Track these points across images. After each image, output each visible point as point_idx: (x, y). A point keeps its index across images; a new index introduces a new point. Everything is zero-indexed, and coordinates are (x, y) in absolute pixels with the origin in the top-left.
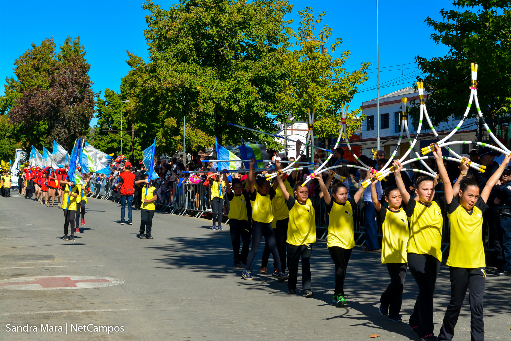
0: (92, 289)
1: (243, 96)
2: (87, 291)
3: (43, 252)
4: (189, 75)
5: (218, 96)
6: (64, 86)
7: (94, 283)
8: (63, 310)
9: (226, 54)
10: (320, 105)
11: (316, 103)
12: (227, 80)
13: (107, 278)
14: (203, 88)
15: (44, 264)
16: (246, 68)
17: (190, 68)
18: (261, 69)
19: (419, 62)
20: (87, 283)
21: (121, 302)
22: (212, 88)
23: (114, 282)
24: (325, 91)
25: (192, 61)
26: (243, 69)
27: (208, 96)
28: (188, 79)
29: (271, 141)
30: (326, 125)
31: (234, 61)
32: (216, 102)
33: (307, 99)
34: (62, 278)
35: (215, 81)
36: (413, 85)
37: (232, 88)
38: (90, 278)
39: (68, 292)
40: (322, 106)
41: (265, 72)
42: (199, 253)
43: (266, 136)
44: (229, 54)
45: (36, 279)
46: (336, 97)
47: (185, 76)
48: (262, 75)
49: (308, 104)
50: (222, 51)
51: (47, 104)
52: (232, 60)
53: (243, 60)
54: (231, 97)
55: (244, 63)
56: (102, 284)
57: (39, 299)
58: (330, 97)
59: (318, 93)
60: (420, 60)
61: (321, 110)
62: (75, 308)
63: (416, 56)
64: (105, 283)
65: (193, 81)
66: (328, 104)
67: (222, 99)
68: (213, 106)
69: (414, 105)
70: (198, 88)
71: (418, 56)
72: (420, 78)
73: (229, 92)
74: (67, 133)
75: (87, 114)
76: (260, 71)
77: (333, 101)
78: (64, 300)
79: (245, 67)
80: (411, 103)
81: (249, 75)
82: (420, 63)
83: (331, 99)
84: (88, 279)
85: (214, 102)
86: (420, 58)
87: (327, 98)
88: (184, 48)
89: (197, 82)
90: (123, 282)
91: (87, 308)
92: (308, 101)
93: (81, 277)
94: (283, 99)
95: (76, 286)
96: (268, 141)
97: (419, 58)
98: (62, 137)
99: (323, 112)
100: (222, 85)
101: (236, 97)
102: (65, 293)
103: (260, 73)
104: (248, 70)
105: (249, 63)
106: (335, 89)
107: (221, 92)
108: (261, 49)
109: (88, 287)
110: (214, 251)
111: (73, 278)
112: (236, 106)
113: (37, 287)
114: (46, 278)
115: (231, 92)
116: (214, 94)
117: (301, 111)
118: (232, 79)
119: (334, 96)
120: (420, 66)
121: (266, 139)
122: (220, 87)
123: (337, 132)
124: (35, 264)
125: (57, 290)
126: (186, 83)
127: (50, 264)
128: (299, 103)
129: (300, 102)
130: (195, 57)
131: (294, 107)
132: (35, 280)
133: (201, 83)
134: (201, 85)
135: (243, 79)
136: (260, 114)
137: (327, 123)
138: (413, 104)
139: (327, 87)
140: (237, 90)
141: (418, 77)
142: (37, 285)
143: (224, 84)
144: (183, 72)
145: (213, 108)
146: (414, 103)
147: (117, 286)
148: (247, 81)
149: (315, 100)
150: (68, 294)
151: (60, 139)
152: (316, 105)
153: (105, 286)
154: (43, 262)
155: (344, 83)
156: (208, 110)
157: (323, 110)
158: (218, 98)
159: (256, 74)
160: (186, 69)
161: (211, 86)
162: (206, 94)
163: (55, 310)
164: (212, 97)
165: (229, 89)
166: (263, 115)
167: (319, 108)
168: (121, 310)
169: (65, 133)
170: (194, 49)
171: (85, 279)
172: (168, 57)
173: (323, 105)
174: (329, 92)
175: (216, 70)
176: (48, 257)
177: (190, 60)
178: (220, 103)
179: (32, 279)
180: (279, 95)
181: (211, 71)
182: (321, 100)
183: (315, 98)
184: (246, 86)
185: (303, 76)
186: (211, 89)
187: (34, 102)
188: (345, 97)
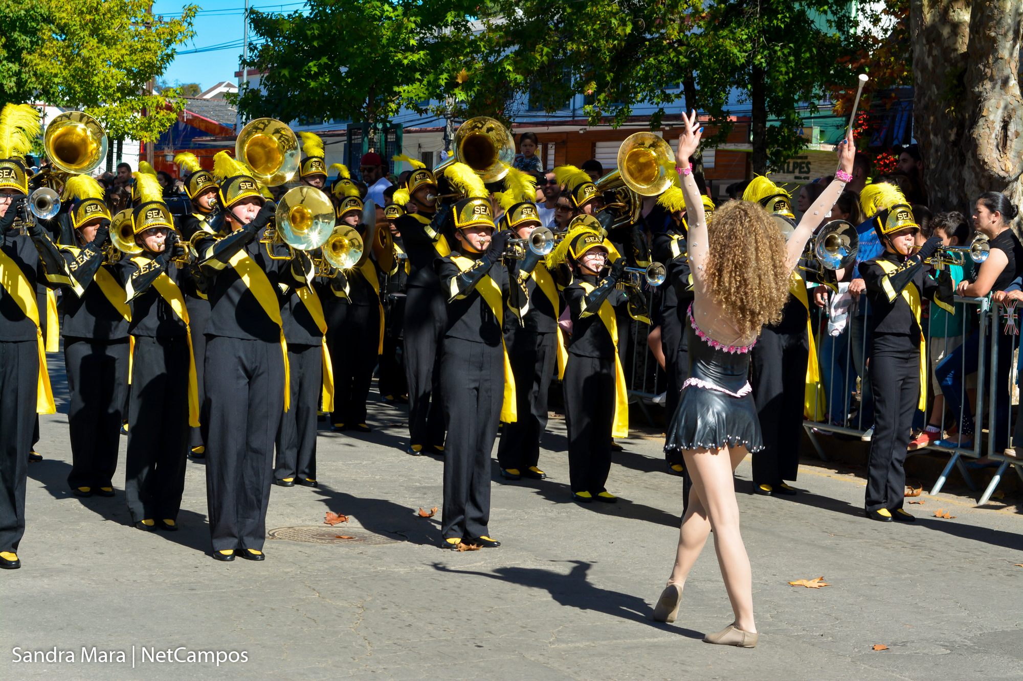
10: (104, 80)
11: (96, 75)
19: (251, 19)
24: (115, 54)
30: (114, 115)
33: (79, 68)
40: (109, 82)
41: (17, 9)
46: (135, 66)
48: (11, 15)
49: (83, 76)
58: (124, 66)
59: (102, 57)
60: (253, 16)
61: (106, 88)
63: (248, 8)
66: (120, 77)
72: (254, 47)
77: (129, 71)
82: (254, 21)
83: (125, 68)
86: (253, 11)
87: (118, 66)
92: (82, 70)
94: (37, 65)
97: (251, 11)
99: (111, 91)
103: (8, 10)
106: (133, 51)
117: (70, 88)
119: (131, 63)
123: (133, 128)
128: (66, 73)
129: (67, 71)
136: (5, 87)
137: (115, 113)
139: (119, 47)
149: (94, 70)
152: (96, 79)
155: (150, 41)
157: (111, 87)
166: (11, 88)
167: (102, 84)
173: (110, 79)
174: (123, 56)
180: (29, 57)
182: (106, 69)
183: (95, 66)
185: (75, 25)
188: (151, 65)
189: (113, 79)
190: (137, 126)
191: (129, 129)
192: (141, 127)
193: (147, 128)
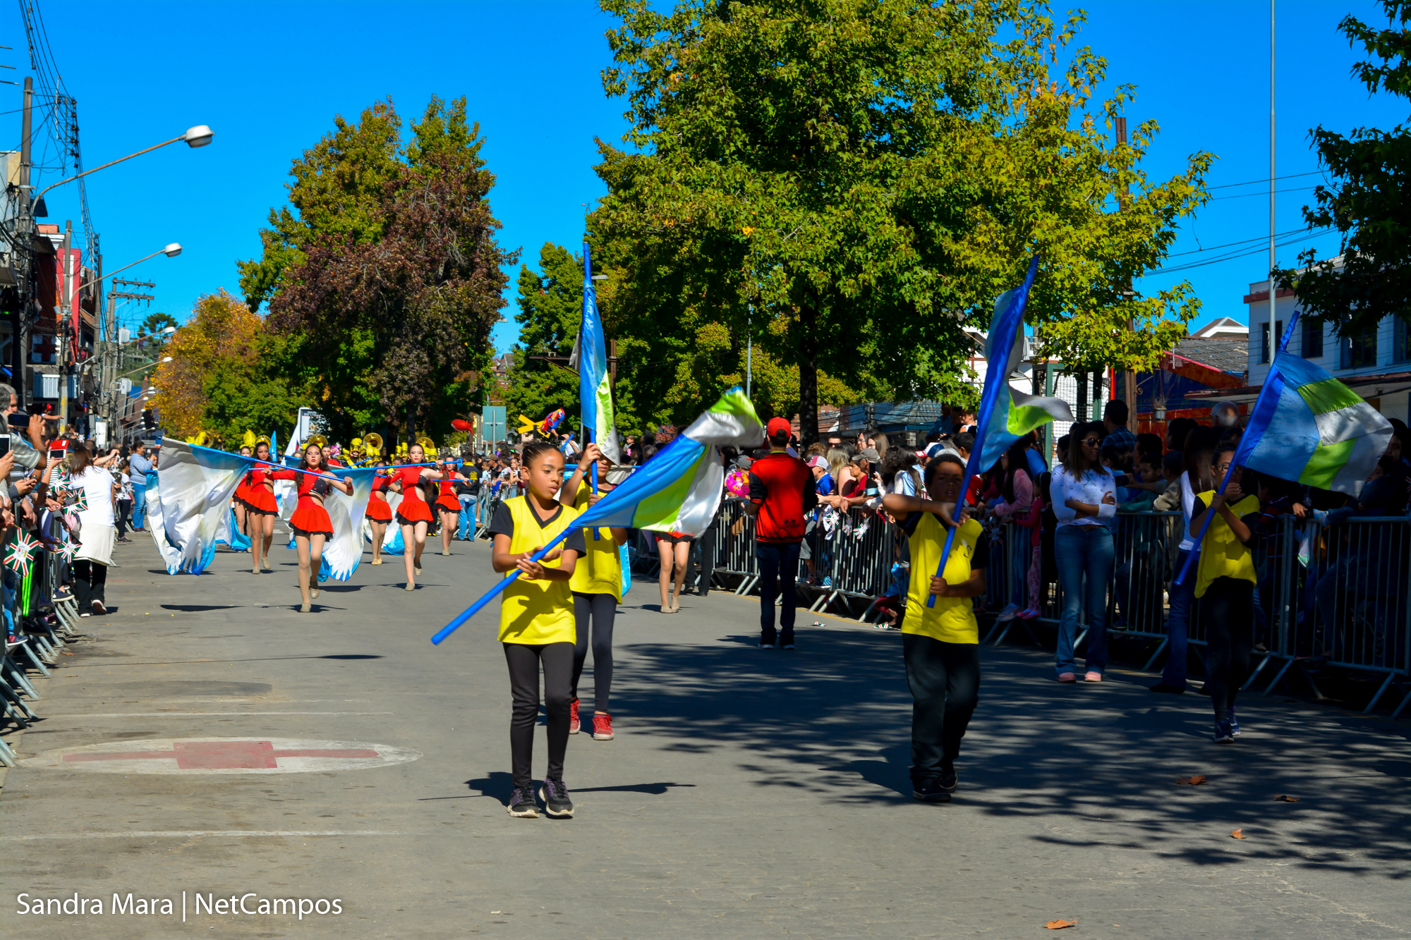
0: (314, 774)
1: (870, 255)
2: (298, 780)
3: (247, 676)
4: (721, 195)
5: (802, 254)
6: (417, 232)
7: (332, 759)
8: (193, 829)
9: (823, 136)
10: (1069, 277)
11: (1057, 270)
12: (828, 208)
13: (377, 748)
14: (760, 230)
15: (225, 707)
16: (884, 176)
17: (724, 176)
18: (922, 177)
19: (1321, 145)
20: (311, 759)
21: (374, 813)
22: (787, 230)
23: (388, 755)
24: (1085, 236)
25: (731, 154)
26: (875, 177)
27: (771, 253)
28: (719, 206)
29: (949, 383)
30: (1087, 331)
31: (845, 156)
32: (795, 269)
34: (249, 743)
35: (795, 212)
36: (1305, 212)
37: (841, 231)
38: (330, 745)
39: (244, 780)
40: (1077, 280)
41: (932, 185)
42: (680, 684)
43: (937, 367)
44: (832, 133)
45: (176, 744)
46: (1118, 253)
47: (709, 196)
48: (924, 195)
50: (813, 127)
51: (371, 282)
52: (840, 154)
53: (873, 154)
54: (837, 255)
55: (877, 162)
56: (353, 763)
57: (146, 800)
58: (1099, 252)
59: (1067, 241)
60: (1323, 140)
61: (1074, 291)
62: (231, 825)
63: (1314, 129)
64: (364, 760)
65: (732, 212)
66: (1094, 271)
67: (811, 261)
68: (787, 282)
69: (1310, 266)
70: (747, 231)
71: (1319, 128)
72: (1326, 192)
73: (832, 242)
74: (425, 363)
75: (480, 311)
76: (920, 183)
78: (216, 803)
79: (881, 172)
80: (1302, 261)
81: (889, 197)
82: (1324, 148)
83: (1101, 258)
84: (322, 748)
85: (789, 272)
86: (1323, 132)
87: (1091, 255)
88: (707, 119)
89: (745, 213)
90: (414, 759)
91: (267, 826)
93: (306, 742)
94: (968, 258)
95: (275, 766)
96: (941, 381)
97: (1320, 133)
98: (412, 374)
99: (1081, 294)
100: (813, 223)
101: (853, 257)
102: (233, 784)
103: (919, 189)
104: (889, 180)
105: (890, 160)
106: (1114, 231)
107: (812, 242)
108: (924, 121)
109: (307, 770)
110: (726, 679)
111: (278, 744)
112: (853, 281)
113: (168, 767)
114: (204, 743)
115: (839, 243)
116: (788, 249)
118: (841, 207)
119: (1111, 249)
120: (1324, 157)
121: (938, 377)
122: (808, 227)
123: (1118, 351)
124: (203, 707)
125: (212, 776)
126: (712, 214)
127: (244, 707)
128: (1011, 269)
129: (1013, 266)
130: (739, 144)
131: (996, 281)
132: (172, 749)
133: (755, 216)
134: (755, 222)
135: (874, 205)
136: (918, 305)
137: (1088, 327)
138: (1307, 265)
139: (1092, 225)
140: (855, 237)
141: (1319, 188)
142: (167, 760)
143: (820, 219)
144: (705, 184)
145: (788, 286)
146: (1310, 262)
147: (392, 768)
148: (885, 211)
149: (1055, 262)
150: (237, 788)
151: (406, 378)
152: (1058, 275)
153: (358, 766)
154: (227, 701)
155: (1139, 211)
156: (772, 295)
157: (1082, 289)
158: (801, 260)
159: (909, 191)
160: (713, 177)
161: (781, 226)
162: (764, 249)
163: (170, 829)
164: (786, 256)
165: (834, 233)
166: (927, 308)
167: (1067, 284)
168: (359, 833)
169: (421, 363)
170: (737, 122)
171: (312, 748)
172: (669, 145)
173: (1079, 275)
174: (1098, 239)
175: (797, 180)
176: (248, 689)
177: (727, 152)
178: (807, 272)
179: (166, 744)
180: (954, 247)
181: (784, 185)
182: (1073, 260)
183: (1055, 255)
184: (880, 226)
185: (1022, 193)
186: (781, 234)
187: (337, 276)
188: (1142, 251)
189: (1083, 275)
190: (1124, 346)
191: (1112, 353)
192: (1131, 348)
193: (1141, 348)
